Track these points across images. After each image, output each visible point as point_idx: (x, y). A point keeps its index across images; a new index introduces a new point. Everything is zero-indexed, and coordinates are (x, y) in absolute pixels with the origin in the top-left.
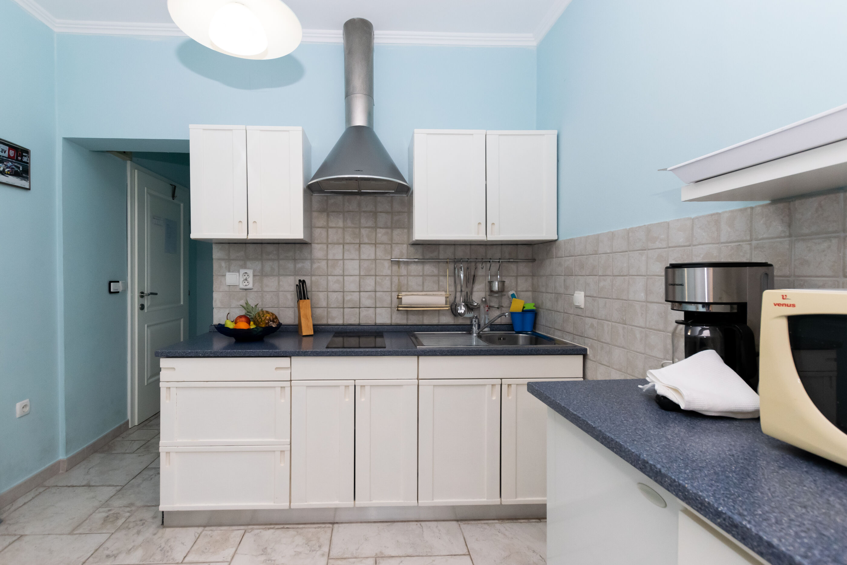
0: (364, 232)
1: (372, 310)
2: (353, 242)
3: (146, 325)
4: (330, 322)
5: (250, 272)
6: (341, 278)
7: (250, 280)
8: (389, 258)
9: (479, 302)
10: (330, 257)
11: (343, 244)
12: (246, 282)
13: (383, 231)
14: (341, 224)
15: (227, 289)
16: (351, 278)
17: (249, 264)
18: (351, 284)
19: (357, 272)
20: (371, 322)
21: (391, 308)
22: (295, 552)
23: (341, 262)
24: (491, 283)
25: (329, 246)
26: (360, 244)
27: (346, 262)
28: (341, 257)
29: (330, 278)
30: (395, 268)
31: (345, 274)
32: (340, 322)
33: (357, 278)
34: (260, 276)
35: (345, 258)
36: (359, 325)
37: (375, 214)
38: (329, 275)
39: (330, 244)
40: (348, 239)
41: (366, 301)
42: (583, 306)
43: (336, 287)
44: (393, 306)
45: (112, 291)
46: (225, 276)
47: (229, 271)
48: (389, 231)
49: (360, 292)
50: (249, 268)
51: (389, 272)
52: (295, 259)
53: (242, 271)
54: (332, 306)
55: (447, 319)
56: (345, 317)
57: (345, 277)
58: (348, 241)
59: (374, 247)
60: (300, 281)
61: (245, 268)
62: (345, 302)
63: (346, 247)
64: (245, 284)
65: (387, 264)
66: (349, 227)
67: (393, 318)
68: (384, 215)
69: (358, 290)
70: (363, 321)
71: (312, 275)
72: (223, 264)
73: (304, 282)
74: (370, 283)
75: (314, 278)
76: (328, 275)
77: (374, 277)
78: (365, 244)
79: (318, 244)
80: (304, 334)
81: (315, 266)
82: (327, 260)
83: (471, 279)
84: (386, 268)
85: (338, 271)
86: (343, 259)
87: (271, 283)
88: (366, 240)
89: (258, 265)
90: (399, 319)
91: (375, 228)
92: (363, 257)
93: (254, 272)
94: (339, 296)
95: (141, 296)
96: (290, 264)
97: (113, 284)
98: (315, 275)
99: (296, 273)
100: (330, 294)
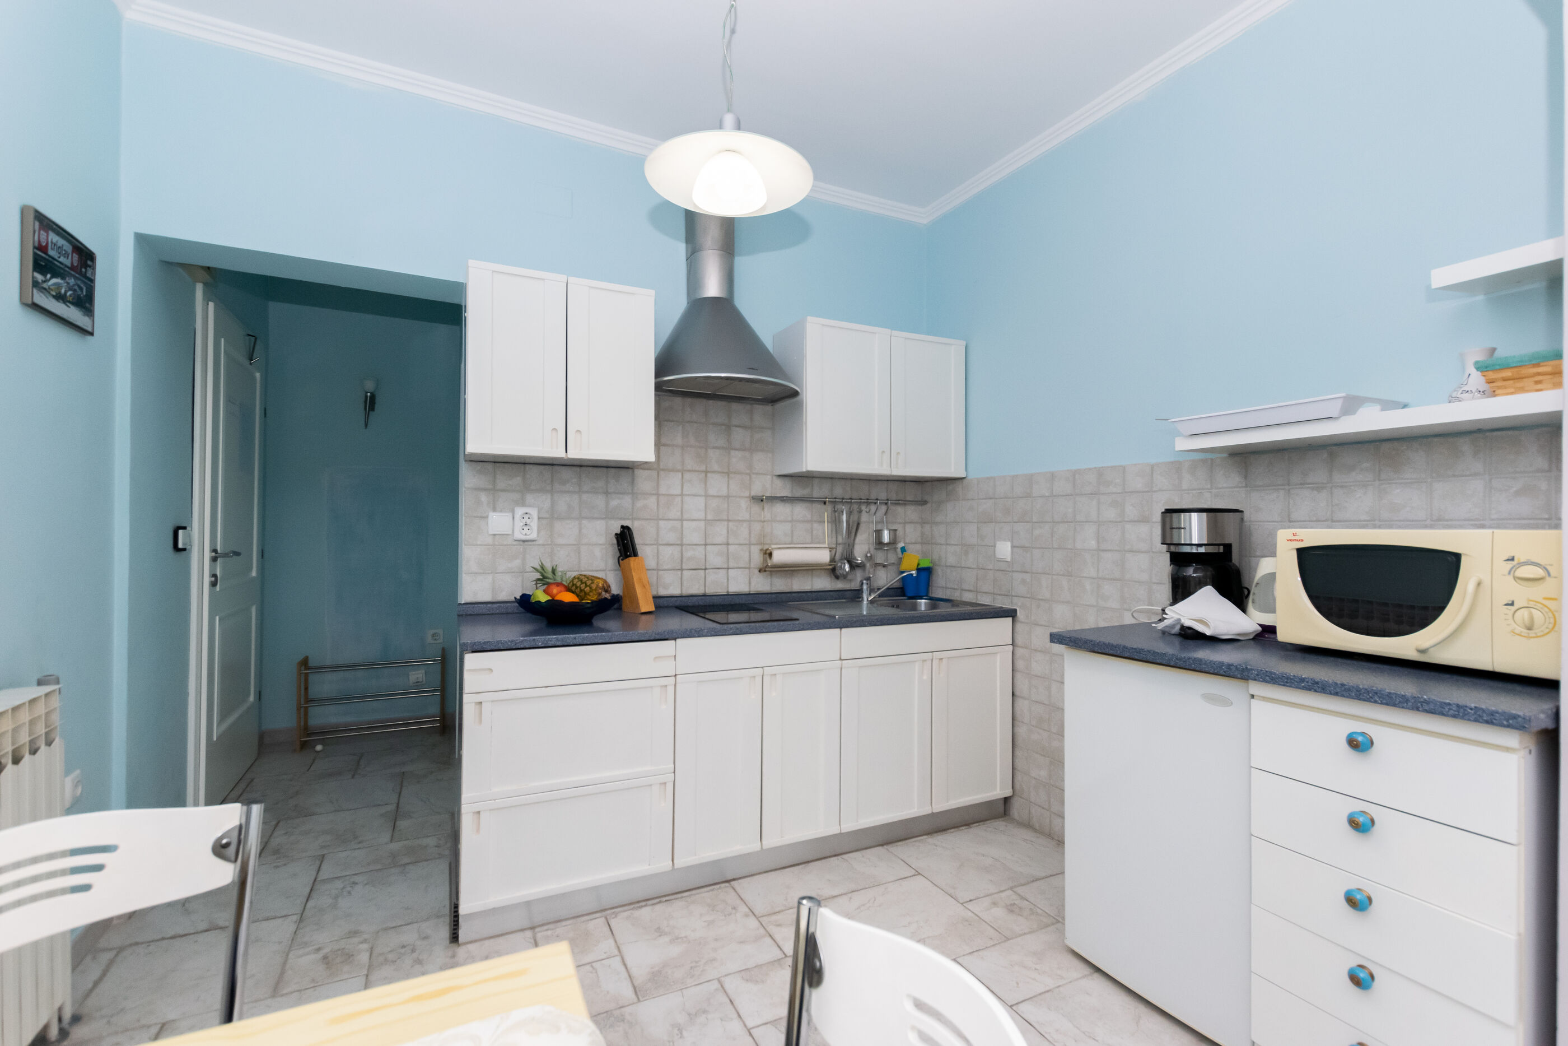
0: (711, 453)
1: (723, 572)
2: (697, 469)
3: (217, 618)
4: (662, 592)
5: (534, 512)
6: (678, 524)
7: (534, 524)
8: (747, 494)
9: (864, 559)
10: (662, 490)
12: (526, 528)
13: (739, 454)
14: (679, 440)
15: (490, 540)
16: (694, 524)
17: (530, 498)
18: (693, 533)
19: (702, 515)
20: (721, 591)
21: (749, 568)
22: (705, 921)
23: (679, 499)
24: (879, 533)
25: (661, 473)
26: (706, 472)
27: (686, 498)
28: (678, 492)
29: (662, 523)
30: (756, 508)
31: (685, 516)
32: (676, 592)
33: (702, 524)
34: (550, 519)
35: (684, 493)
36: (704, 595)
37: (728, 428)
38: (660, 520)
39: (663, 470)
40: (690, 464)
41: (715, 559)
42: (1009, 559)
43: (672, 537)
44: (752, 565)
45: (180, 546)
46: (486, 517)
47: (494, 510)
48: (747, 454)
49: (706, 545)
50: (530, 506)
51: (747, 516)
52: (607, 493)
53: (519, 511)
54: (665, 567)
55: (822, 583)
56: (685, 583)
57: (685, 523)
58: (689, 467)
59: (727, 477)
60: (622, 527)
61: (523, 504)
62: (684, 560)
63: (687, 476)
64: (524, 532)
65: (744, 504)
66: (692, 446)
67: (753, 584)
68: (740, 430)
69: (703, 542)
70: (711, 590)
71: (633, 519)
72: (484, 497)
73: (628, 528)
74: (719, 534)
75: (644, 524)
76: (658, 520)
77: (726, 523)
78: (713, 472)
79: (644, 469)
80: (643, 610)
81: (640, 504)
82: (658, 495)
83: (854, 528)
84: (743, 509)
85: (674, 513)
86: (682, 495)
87: (567, 531)
88: (716, 467)
89: (545, 501)
90: (761, 584)
91: (729, 448)
92: (712, 492)
93: (539, 512)
94: (675, 551)
95: (214, 560)
96: (599, 501)
97: (181, 532)
98: (639, 519)
99: (608, 515)
100: (661, 548)
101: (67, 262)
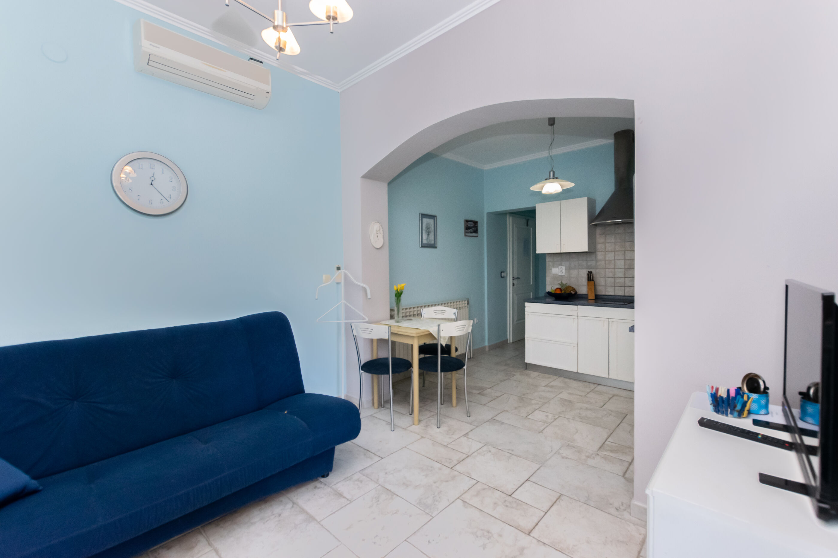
1: (632, 288)
2: (621, 250)
3: (515, 294)
4: (607, 294)
5: (564, 267)
6: (613, 270)
7: (564, 271)
10: (607, 259)
11: (615, 251)
14: (613, 241)
15: (552, 275)
16: (619, 270)
17: (563, 263)
18: (619, 273)
19: (623, 267)
23: (613, 261)
25: (606, 253)
28: (613, 259)
29: (607, 270)
31: (616, 268)
32: (612, 294)
33: (623, 270)
34: (569, 269)
36: (624, 296)
38: (607, 269)
40: (618, 248)
41: (629, 283)
43: (611, 275)
45: (502, 276)
46: (552, 269)
47: (554, 267)
49: (625, 278)
50: (563, 265)
52: (587, 261)
53: (560, 267)
54: (608, 285)
56: (616, 291)
57: (616, 270)
58: (617, 250)
59: (634, 252)
60: (589, 272)
61: (561, 265)
62: (615, 283)
63: (617, 253)
64: (561, 273)
66: (618, 242)
69: (624, 277)
70: (627, 294)
71: (596, 268)
72: (551, 263)
73: (591, 272)
74: (631, 273)
75: (597, 270)
76: (605, 269)
78: (628, 251)
79: (599, 252)
80: (589, 298)
81: (598, 264)
82: (605, 260)
85: (612, 266)
86: (615, 260)
87: (574, 273)
89: (567, 263)
92: (627, 258)
93: (565, 267)
94: (613, 280)
95: (513, 279)
96: (584, 263)
97: (502, 273)
98: (598, 269)
99: (587, 267)
100: (607, 279)
101: (472, 226)
